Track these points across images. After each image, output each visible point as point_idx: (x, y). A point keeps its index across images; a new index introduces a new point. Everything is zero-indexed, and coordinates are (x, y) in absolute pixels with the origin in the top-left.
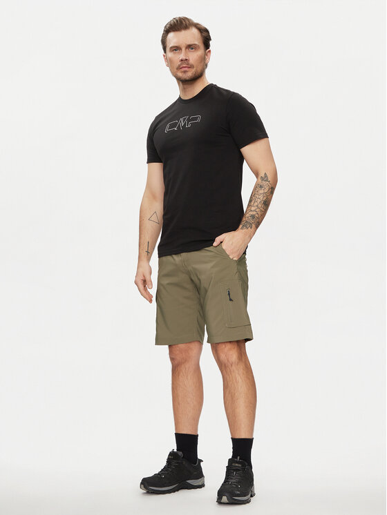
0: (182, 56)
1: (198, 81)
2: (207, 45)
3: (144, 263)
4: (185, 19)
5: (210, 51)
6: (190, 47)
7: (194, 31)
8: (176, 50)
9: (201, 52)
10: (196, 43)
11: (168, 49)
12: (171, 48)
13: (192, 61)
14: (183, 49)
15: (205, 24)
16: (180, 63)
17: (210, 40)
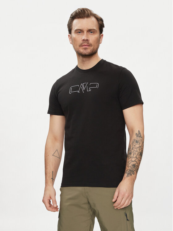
0: (84, 37)
1: (94, 56)
2: (101, 31)
3: (49, 187)
4: (87, 10)
5: (103, 35)
6: (90, 31)
7: (93, 19)
8: (79, 32)
9: (97, 35)
10: (95, 28)
11: (73, 31)
12: (76, 30)
13: (91, 41)
14: (85, 32)
15: (100, 15)
16: (82, 42)
17: (104, 27)
